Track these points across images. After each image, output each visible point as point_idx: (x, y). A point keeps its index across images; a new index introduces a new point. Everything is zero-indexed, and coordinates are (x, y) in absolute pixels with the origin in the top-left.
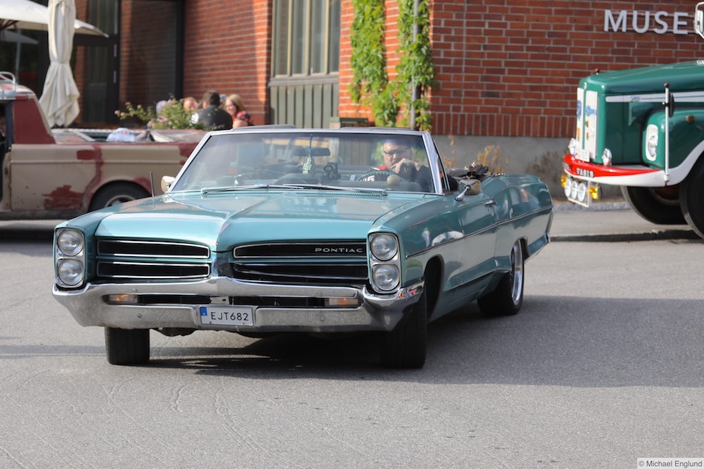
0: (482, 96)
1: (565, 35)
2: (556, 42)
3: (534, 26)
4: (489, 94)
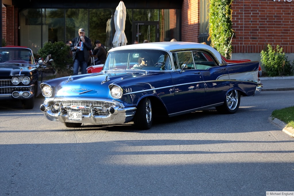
0: (250, 39)
1: (280, 16)
2: (277, 19)
3: (269, 14)
4: (253, 38)
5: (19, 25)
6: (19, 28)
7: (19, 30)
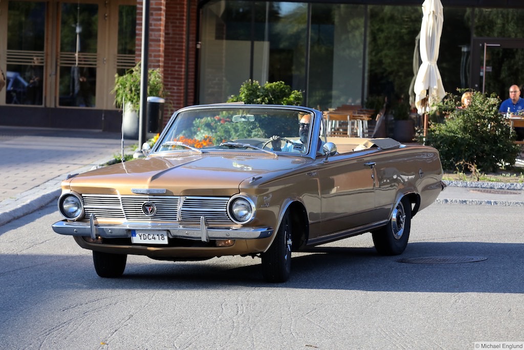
5: (198, 39)
6: (199, 46)
7: (197, 52)
